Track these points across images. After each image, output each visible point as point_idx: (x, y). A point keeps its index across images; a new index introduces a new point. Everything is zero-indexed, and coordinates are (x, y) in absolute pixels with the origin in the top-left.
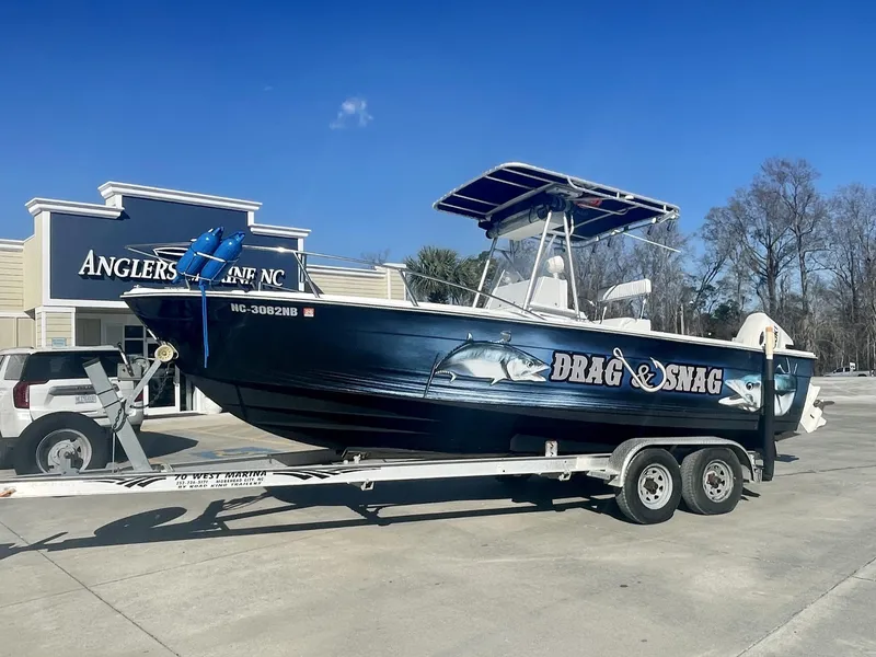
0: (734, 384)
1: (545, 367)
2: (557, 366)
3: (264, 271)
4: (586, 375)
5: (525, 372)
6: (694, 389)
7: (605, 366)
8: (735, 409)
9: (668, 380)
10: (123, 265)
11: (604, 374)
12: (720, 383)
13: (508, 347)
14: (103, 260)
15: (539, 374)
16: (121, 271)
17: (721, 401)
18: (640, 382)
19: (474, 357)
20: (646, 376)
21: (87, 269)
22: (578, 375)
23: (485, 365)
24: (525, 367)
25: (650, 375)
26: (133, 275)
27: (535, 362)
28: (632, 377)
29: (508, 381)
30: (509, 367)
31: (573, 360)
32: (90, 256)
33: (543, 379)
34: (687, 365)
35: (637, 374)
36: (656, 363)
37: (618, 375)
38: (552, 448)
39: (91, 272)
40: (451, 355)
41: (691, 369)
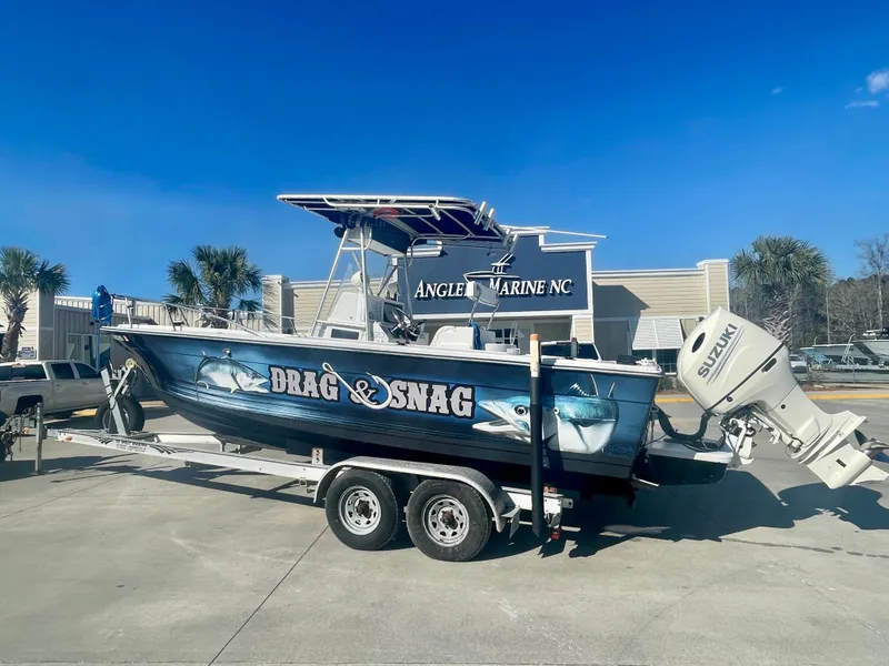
0: (493, 406)
1: (264, 380)
2: (274, 379)
3: (553, 282)
4: (302, 389)
5: (251, 384)
6: (432, 409)
7: (318, 380)
8: (501, 437)
9: (394, 397)
10: (443, 288)
11: (318, 388)
12: (471, 403)
13: (234, 363)
14: (429, 286)
15: (261, 386)
16: (441, 293)
17: (475, 426)
18: (359, 397)
19: (214, 370)
20: (366, 392)
21: (419, 294)
22: (294, 389)
23: (221, 376)
24: (249, 380)
25: (371, 392)
26: (450, 295)
27: (256, 375)
28: (350, 393)
29: (240, 391)
30: (238, 379)
31: (286, 375)
32: (421, 285)
33: (266, 391)
34: (418, 382)
35: (355, 389)
36: (377, 379)
37: (334, 390)
38: (318, 454)
39: (422, 296)
40: (200, 369)
41: (424, 387)
